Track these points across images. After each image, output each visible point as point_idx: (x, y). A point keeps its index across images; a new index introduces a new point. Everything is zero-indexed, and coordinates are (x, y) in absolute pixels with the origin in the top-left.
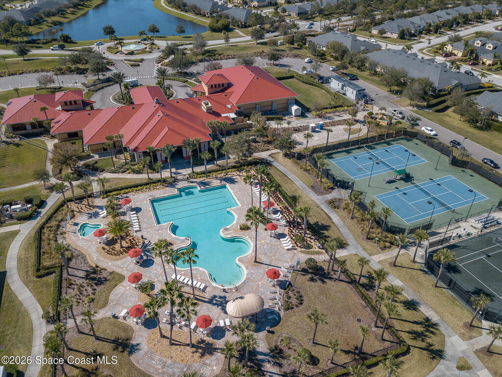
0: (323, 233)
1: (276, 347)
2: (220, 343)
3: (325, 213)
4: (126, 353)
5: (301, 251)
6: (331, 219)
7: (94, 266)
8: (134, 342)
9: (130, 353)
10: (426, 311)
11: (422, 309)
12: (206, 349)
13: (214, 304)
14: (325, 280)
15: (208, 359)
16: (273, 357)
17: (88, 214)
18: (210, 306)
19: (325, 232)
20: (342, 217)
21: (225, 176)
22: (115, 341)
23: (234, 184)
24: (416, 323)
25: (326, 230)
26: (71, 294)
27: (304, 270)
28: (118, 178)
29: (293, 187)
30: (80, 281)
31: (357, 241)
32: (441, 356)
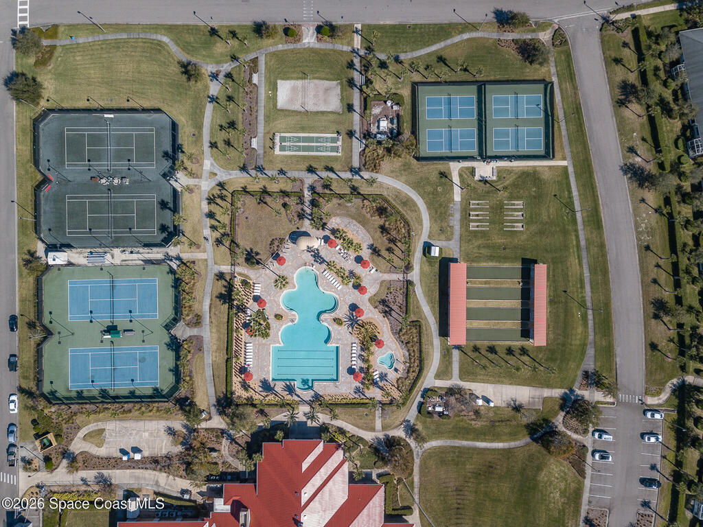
0: (225, 291)
1: (300, 219)
2: (327, 233)
3: (210, 313)
4: (375, 246)
5: (251, 280)
6: (211, 304)
7: (386, 319)
8: (370, 251)
9: (372, 245)
10: (205, 207)
11: (206, 210)
12: (334, 231)
13: (322, 258)
14: (249, 250)
15: (336, 227)
16: (304, 215)
17: (387, 381)
18: (325, 259)
19: (223, 292)
20: (201, 303)
21: (267, 396)
22: (379, 255)
23: (264, 378)
24: (217, 204)
25: (221, 294)
26: (400, 299)
27: (258, 263)
28: (358, 427)
29: (216, 357)
30: (394, 307)
31: (206, 275)
32: (220, 183)
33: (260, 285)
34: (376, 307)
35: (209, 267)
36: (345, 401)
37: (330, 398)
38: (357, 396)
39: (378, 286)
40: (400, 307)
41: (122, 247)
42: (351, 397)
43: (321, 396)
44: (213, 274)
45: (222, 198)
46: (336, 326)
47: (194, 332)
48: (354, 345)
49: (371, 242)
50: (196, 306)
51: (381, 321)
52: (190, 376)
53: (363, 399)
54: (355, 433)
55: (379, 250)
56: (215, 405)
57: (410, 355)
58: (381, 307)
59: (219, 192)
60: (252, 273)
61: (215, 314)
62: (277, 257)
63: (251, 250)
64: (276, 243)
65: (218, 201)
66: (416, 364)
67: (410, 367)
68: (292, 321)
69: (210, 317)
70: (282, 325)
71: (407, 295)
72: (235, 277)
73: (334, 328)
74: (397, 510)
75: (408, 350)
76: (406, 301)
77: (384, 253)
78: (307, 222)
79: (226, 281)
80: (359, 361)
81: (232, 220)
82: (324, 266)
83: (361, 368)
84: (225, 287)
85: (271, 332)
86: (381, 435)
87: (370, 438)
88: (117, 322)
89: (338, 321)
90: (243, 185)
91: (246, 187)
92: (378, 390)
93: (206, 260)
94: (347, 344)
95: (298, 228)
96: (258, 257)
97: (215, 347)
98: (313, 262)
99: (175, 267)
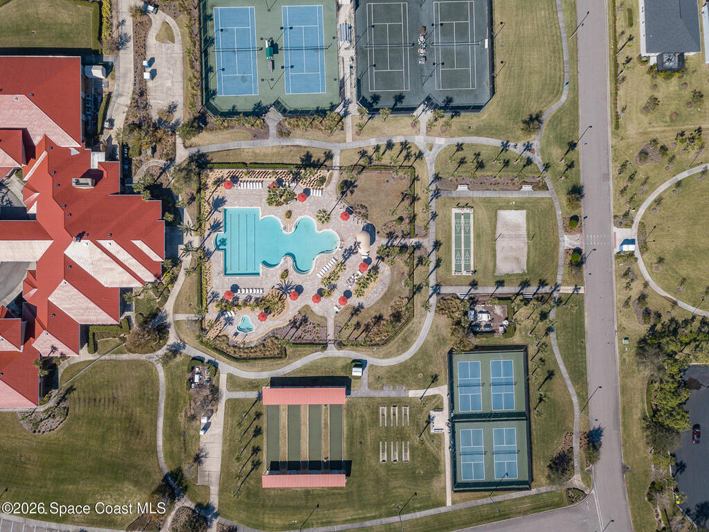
0: (314, 161)
1: (387, 234)
2: (374, 262)
3: (291, 146)
4: (362, 310)
5: (326, 186)
6: (301, 146)
7: (288, 323)
8: (357, 305)
9: (363, 308)
10: (397, 140)
11: (394, 141)
12: (376, 268)
13: (349, 257)
14: (355, 184)
15: (380, 270)
16: (392, 238)
17: (225, 325)
18: (348, 260)
19: (313, 159)
20: (302, 137)
21: (209, 204)
22: (352, 315)
23: (226, 201)
24: (401, 152)
25: (311, 157)
26: (308, 337)
27: (343, 193)
28: (178, 296)
29: (248, 152)
30: (300, 332)
31: (330, 142)
32: (422, 154)
33: (320, 195)
34: (299, 312)
35: (337, 144)
36: (204, 282)
37: (208, 267)
38: (209, 294)
39: (320, 314)
40: (300, 337)
41: (356, 58)
42: (209, 288)
43: (209, 258)
44: (331, 149)
45: (408, 157)
46: (280, 272)
47: (273, 130)
48: (261, 291)
49: (366, 306)
50: (298, 132)
51: (285, 319)
52: (228, 126)
53: (207, 301)
54: (172, 293)
55: (357, 315)
56: (199, 151)
57: (252, 348)
58: (300, 317)
59: (413, 153)
60: (332, 187)
61: (291, 151)
62: (349, 211)
63: (356, 186)
64: (363, 211)
65: (404, 153)
66: (242, 354)
67: (240, 348)
68: (285, 228)
69: (288, 146)
70: (280, 218)
71: (312, 344)
72: (328, 171)
73: (278, 270)
74: (94, 337)
75: (256, 346)
76: (307, 344)
77: (355, 320)
78: (384, 241)
79: (325, 161)
80: (245, 296)
81: (386, 167)
82: (341, 259)
83: (237, 299)
84: (319, 160)
85: (273, 207)
86: (169, 320)
87: (167, 309)
88: (282, 54)
89: (285, 274)
90: (420, 177)
91: (419, 180)
92: (215, 316)
93: (345, 141)
94: (262, 284)
95: (378, 232)
96: (348, 192)
97: (257, 151)
98: (345, 248)
99: (338, 110)
